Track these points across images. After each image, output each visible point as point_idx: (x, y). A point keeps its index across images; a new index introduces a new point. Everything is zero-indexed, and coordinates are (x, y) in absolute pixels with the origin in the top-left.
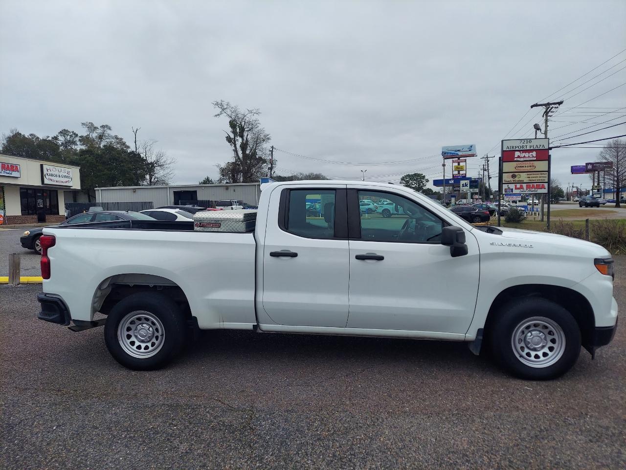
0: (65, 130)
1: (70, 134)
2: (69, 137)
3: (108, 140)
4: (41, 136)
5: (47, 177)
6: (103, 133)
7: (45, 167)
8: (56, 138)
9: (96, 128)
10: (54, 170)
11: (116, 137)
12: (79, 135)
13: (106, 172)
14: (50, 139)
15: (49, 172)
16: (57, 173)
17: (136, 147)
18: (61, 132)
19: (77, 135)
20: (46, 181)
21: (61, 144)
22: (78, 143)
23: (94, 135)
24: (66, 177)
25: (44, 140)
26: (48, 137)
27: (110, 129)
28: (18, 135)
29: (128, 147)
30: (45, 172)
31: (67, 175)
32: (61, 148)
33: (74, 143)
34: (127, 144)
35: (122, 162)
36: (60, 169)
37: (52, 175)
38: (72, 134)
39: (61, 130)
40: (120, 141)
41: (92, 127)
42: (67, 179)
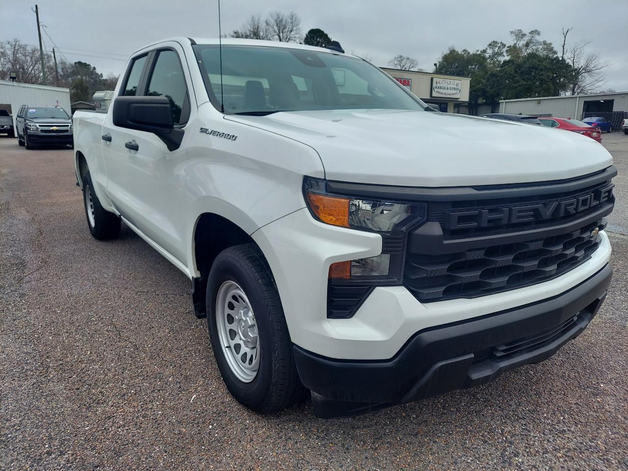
0: (494, 42)
1: (498, 46)
2: (497, 48)
3: (534, 47)
4: (472, 51)
5: (436, 90)
6: (531, 39)
7: (435, 80)
8: (484, 51)
9: (524, 35)
10: (443, 82)
11: (545, 43)
12: (507, 46)
13: (523, 82)
14: (479, 52)
15: (438, 85)
16: (446, 85)
17: (563, 52)
18: (490, 45)
19: (504, 45)
20: (434, 94)
21: (488, 57)
22: (505, 54)
23: (521, 43)
24: (455, 89)
25: (474, 55)
26: (478, 51)
27: (539, 34)
28: (453, 51)
29: (555, 53)
30: (434, 85)
31: (456, 87)
32: (488, 61)
33: (501, 54)
34: (555, 49)
35: (541, 70)
36: (449, 81)
37: (441, 88)
38: (500, 44)
39: (490, 43)
40: (549, 47)
41: (520, 35)
42: (454, 92)
